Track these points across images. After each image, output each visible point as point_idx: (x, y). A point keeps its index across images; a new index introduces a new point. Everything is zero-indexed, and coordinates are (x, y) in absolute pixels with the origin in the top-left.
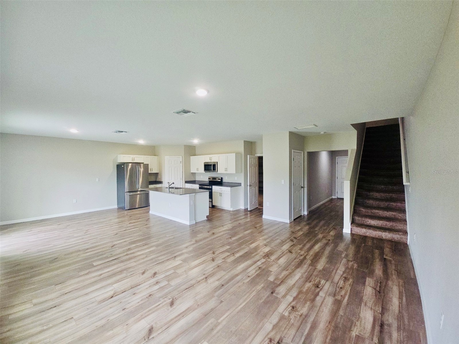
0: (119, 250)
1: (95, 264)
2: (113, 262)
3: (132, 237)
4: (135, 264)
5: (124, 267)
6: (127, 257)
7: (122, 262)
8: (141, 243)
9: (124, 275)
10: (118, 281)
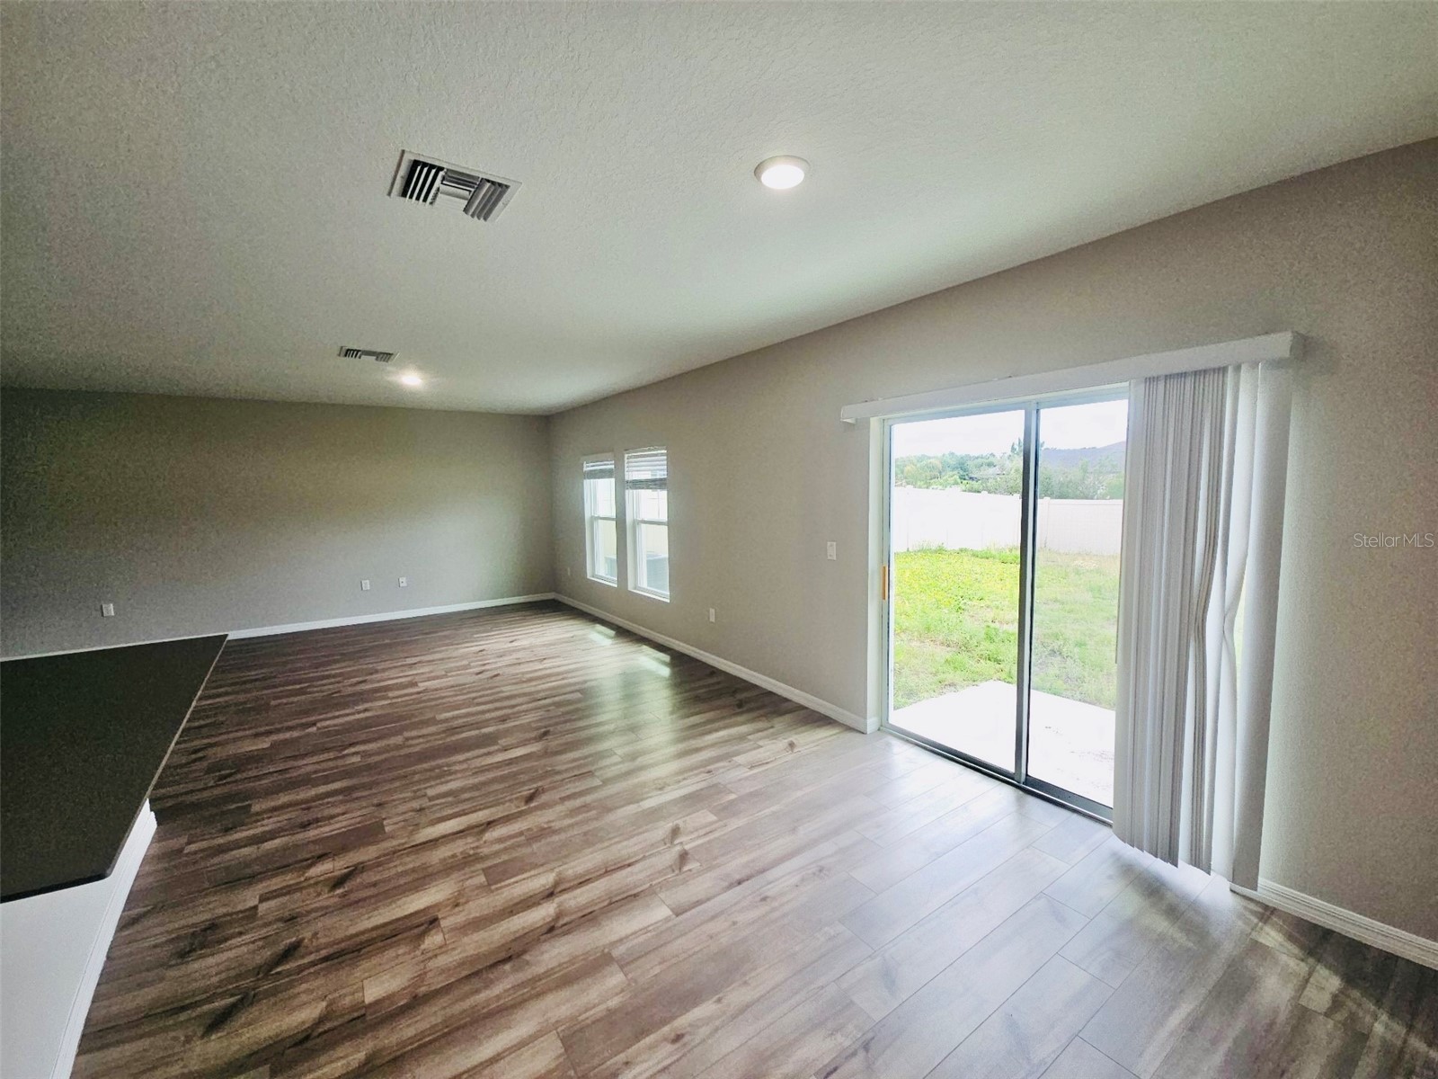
0: (529, 720)
2: (543, 695)
3: (482, 770)
4: (504, 689)
5: (525, 685)
6: (513, 702)
7: (527, 694)
8: (464, 735)
9: (526, 676)
10: (536, 671)
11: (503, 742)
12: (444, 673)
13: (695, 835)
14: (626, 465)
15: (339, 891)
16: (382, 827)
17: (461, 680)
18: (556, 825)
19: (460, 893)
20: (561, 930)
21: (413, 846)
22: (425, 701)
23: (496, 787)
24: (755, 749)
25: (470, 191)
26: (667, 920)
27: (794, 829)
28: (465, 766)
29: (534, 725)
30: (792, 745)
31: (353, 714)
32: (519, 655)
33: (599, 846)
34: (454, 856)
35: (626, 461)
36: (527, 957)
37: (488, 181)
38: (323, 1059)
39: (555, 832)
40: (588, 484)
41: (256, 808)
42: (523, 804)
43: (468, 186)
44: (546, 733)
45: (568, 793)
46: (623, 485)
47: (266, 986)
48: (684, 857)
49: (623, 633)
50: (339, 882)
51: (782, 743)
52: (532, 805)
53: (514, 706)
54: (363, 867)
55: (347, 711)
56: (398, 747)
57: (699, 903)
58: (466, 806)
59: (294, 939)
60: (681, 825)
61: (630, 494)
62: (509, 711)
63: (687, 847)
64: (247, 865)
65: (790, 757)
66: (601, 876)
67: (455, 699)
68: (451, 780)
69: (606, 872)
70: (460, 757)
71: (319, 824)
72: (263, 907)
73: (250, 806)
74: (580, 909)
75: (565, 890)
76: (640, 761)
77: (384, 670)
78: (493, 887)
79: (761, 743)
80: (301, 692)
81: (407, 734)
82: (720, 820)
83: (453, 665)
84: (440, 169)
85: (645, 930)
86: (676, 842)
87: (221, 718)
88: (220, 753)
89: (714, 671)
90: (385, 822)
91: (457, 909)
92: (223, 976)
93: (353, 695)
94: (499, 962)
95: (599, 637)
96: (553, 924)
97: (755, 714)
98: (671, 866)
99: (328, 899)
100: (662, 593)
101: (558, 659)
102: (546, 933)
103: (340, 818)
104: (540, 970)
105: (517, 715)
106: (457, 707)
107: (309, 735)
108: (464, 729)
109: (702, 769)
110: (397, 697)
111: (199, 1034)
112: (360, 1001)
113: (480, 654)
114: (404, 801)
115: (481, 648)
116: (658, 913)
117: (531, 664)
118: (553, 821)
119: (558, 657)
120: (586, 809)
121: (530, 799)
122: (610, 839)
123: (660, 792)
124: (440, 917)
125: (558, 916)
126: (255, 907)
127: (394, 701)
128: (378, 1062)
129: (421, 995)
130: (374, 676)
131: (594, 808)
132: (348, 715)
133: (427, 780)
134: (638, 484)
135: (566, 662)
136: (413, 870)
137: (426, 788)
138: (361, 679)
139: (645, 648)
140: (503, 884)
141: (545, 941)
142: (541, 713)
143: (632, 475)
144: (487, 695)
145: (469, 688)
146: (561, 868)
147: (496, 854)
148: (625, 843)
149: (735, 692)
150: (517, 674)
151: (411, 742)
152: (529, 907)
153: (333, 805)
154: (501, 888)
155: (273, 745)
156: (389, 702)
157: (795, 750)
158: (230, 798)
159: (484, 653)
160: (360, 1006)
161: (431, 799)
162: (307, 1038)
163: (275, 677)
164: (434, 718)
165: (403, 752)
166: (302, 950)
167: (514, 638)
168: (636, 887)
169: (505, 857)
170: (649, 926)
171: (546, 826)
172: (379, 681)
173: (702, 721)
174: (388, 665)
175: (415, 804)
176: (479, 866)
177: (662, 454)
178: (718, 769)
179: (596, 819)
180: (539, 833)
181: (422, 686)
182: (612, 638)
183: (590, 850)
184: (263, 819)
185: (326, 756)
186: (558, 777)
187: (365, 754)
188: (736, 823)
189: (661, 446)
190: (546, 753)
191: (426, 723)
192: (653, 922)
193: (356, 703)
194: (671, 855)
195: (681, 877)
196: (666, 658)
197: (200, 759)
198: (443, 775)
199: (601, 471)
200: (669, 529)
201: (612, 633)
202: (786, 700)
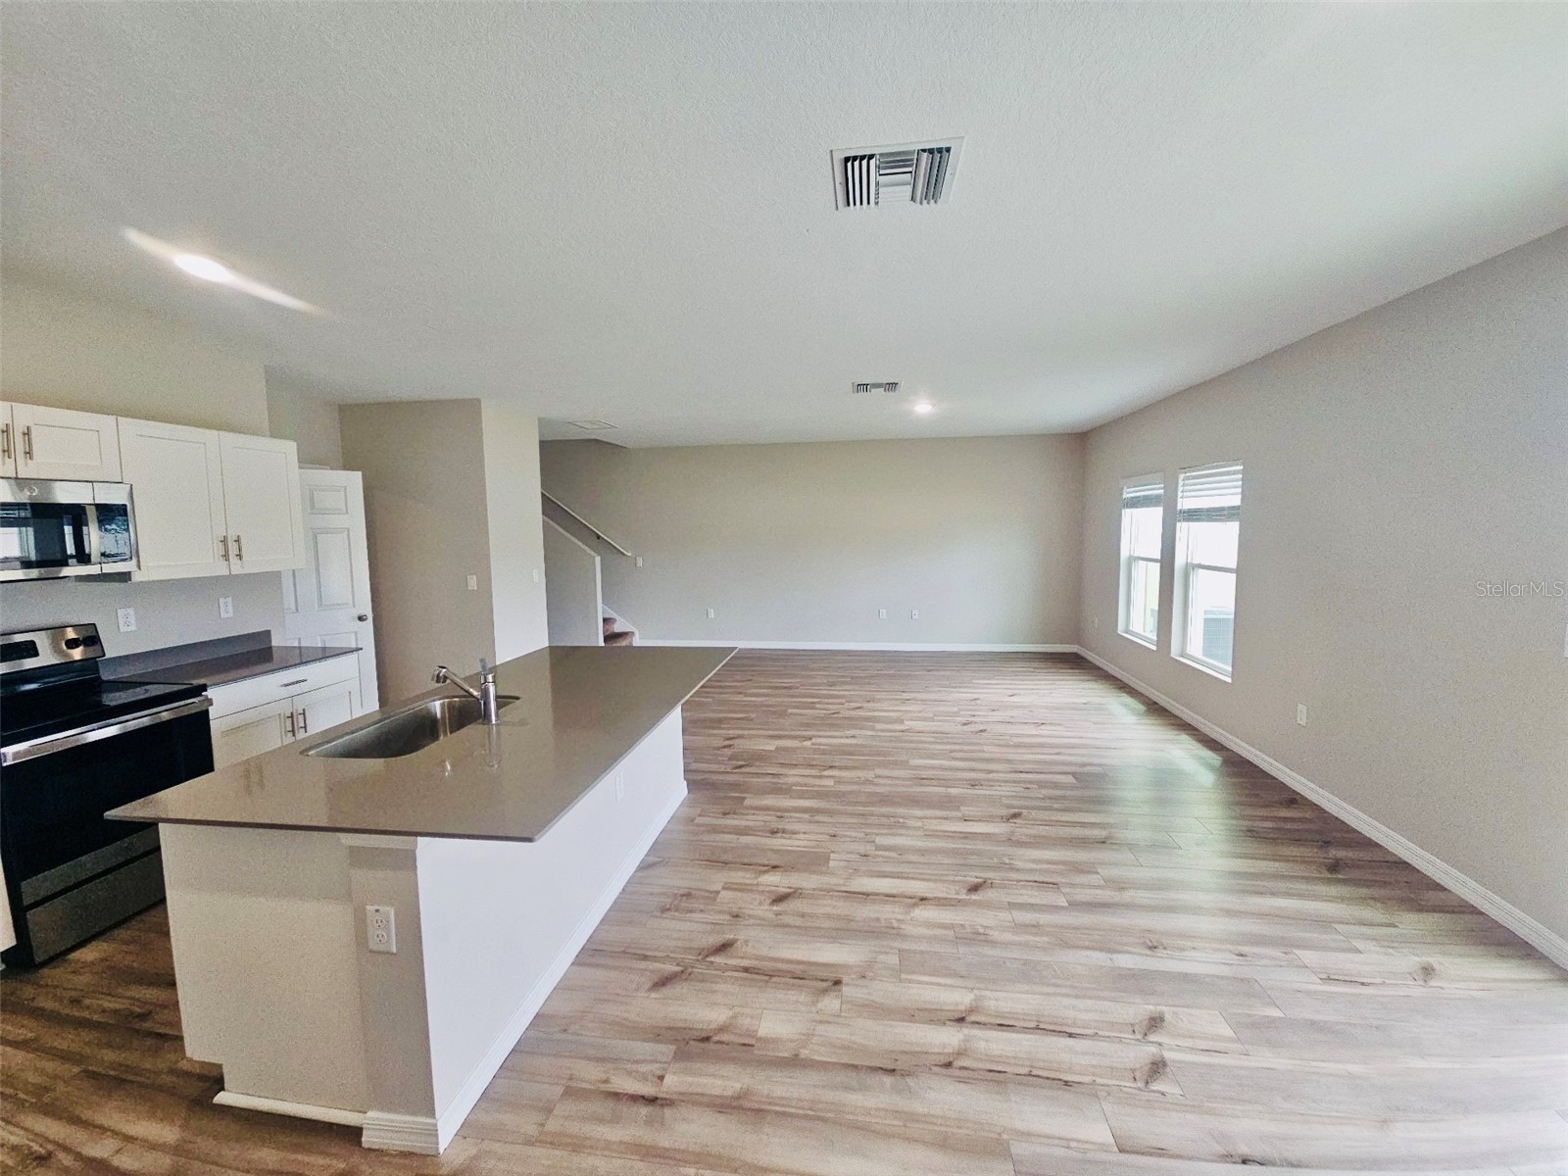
0: (1002, 793)
1: (1070, 779)
2: (1027, 767)
4: (985, 748)
5: (1010, 750)
6: (991, 767)
7: (1009, 761)
9: (1015, 740)
11: (966, 810)
12: (931, 715)
13: (1189, 1043)
14: (1180, 489)
15: (775, 908)
16: (829, 859)
17: (946, 727)
18: (995, 935)
19: (870, 964)
20: (957, 1073)
21: (846, 892)
22: (906, 741)
23: (940, 859)
24: (1344, 950)
25: (911, 172)
26: (1103, 1148)
27: (1385, 1121)
28: (920, 824)
29: (1005, 801)
30: (1428, 971)
31: (841, 737)
32: (1015, 713)
33: (1037, 988)
34: (878, 920)
35: (1181, 483)
36: (910, 1081)
37: (924, 151)
38: (712, 1069)
39: (993, 943)
40: (1128, 514)
41: (747, 802)
42: (965, 891)
43: (904, 166)
44: (1015, 816)
45: (1020, 900)
46: (1173, 517)
47: (700, 969)
48: (1157, 1068)
49: (1156, 710)
50: (780, 899)
51: (1408, 960)
52: (974, 897)
53: (990, 772)
54: (801, 894)
55: (836, 734)
56: (867, 782)
57: (1160, 1152)
58: (906, 869)
59: (732, 936)
60: (1168, 1017)
61: (1183, 528)
62: (982, 776)
63: (1168, 1055)
64: (725, 850)
65: (1417, 990)
66: (1026, 1030)
67: (933, 746)
68: (901, 835)
69: (1037, 1028)
70: (919, 813)
71: (785, 835)
72: (723, 893)
73: (744, 798)
74: (991, 1059)
75: (978, 1023)
76: (1128, 896)
77: (879, 700)
78: (903, 976)
79: (1359, 945)
80: (812, 706)
81: (879, 771)
82: (1238, 1040)
83: (942, 709)
84: (871, 157)
85: (1066, 1142)
86: (1152, 1038)
87: (753, 716)
88: (742, 745)
89: (1294, 800)
90: (832, 855)
91: (861, 982)
92: (680, 944)
93: (850, 718)
94: (881, 1069)
95: (1122, 711)
96: (951, 1059)
97: (1364, 891)
98: (1133, 1071)
99: (766, 911)
100: (1222, 669)
101: (1059, 728)
102: (941, 1066)
103: (802, 836)
104: (919, 1108)
105: (991, 783)
106: (933, 756)
107: (804, 748)
108: (934, 782)
109: (1229, 946)
110: (882, 731)
111: (647, 987)
112: (754, 1028)
113: (973, 703)
114: (854, 840)
115: (976, 696)
116: (1094, 1130)
117: (1025, 726)
118: (991, 928)
119: (1060, 725)
120: (1034, 930)
121: (975, 888)
122: (1055, 985)
123: (1148, 952)
124: (844, 982)
125: (961, 1053)
126: (718, 892)
127: (879, 734)
128: (747, 1104)
129: (802, 1056)
130: (871, 705)
131: (1047, 934)
132: (835, 737)
133: (882, 826)
134: (1193, 515)
135: (1069, 734)
136: (838, 918)
137: (877, 834)
138: (859, 705)
139: (1184, 737)
140: (914, 977)
141: (936, 1074)
142: (1019, 789)
143: (1185, 503)
144: (966, 752)
145: (951, 738)
146: (983, 993)
147: (920, 938)
148: (1073, 1001)
149: (1327, 844)
150: (1005, 735)
151: (880, 781)
152: (931, 1022)
153: (800, 820)
154: (910, 981)
155: (778, 749)
156: (873, 733)
157: (1432, 983)
158: (735, 786)
159: (978, 702)
160: (752, 1034)
161: (878, 848)
162: (707, 1039)
163: (798, 688)
164: (907, 762)
165: (870, 789)
166: (732, 950)
167: (1015, 692)
168: (1070, 1070)
169: (923, 947)
170: (1073, 1140)
171: (981, 931)
172: (870, 711)
173: (1252, 870)
174: (882, 696)
175: (862, 848)
176: (897, 944)
177: (1235, 473)
178: (1261, 957)
179: (1045, 949)
180: (970, 936)
181: (908, 724)
182: (1139, 714)
183: (1026, 987)
184: (748, 814)
185: (808, 772)
186: (1014, 876)
187: (839, 781)
188: (1264, 1059)
189: (1235, 461)
190: (1010, 841)
191: (897, 764)
192: (1082, 1137)
193: (849, 727)
194: (1138, 1054)
195: (1145, 1096)
196: (1215, 759)
197: (729, 746)
198: (896, 825)
199: (1146, 498)
200: (1237, 578)
201: (1142, 708)
202: (1439, 888)
